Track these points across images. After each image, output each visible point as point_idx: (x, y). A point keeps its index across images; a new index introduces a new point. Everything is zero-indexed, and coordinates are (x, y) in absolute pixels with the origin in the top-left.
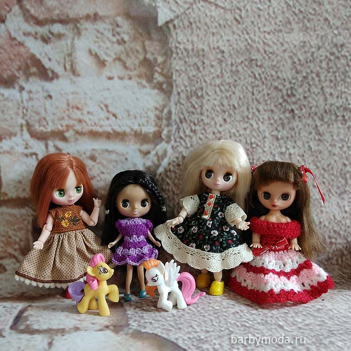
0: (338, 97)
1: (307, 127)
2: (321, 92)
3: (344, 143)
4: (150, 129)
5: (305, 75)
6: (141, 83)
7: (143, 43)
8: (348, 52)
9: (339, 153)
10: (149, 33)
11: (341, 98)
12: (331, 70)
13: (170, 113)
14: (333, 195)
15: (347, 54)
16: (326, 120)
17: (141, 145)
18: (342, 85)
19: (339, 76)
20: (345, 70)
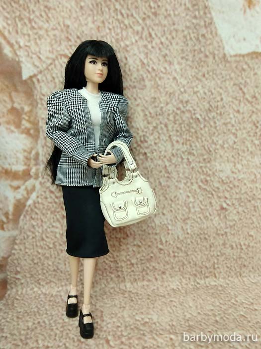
0: (183, 144)
1: (158, 167)
2: (169, 140)
3: (188, 180)
4: (20, 168)
5: (155, 125)
6: (10, 129)
7: (10, 94)
8: (192, 107)
9: (184, 188)
10: (15, 86)
11: (186, 144)
12: (177, 122)
13: (37, 154)
14: (179, 221)
15: (191, 109)
16: (173, 162)
17: (12, 180)
18: (187, 134)
19: (184, 127)
20: (190, 122)
